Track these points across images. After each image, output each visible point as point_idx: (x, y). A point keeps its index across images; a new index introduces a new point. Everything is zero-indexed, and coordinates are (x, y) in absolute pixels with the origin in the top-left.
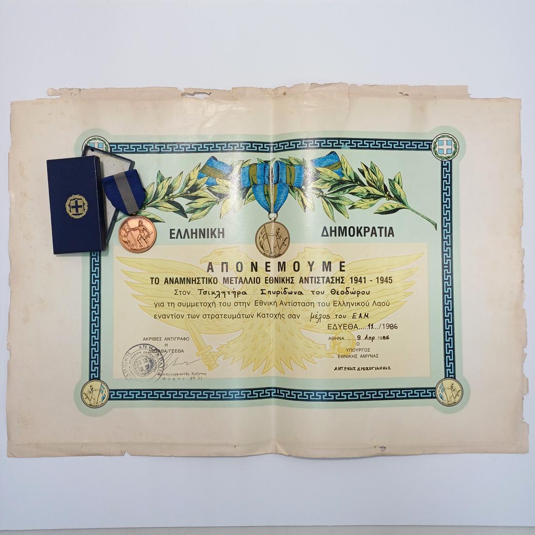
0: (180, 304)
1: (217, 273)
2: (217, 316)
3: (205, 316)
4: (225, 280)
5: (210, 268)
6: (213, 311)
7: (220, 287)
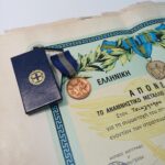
0: (124, 123)
1: (137, 95)
2: (153, 122)
3: (145, 125)
4: (145, 98)
5: (132, 93)
6: (148, 119)
7: (144, 103)
